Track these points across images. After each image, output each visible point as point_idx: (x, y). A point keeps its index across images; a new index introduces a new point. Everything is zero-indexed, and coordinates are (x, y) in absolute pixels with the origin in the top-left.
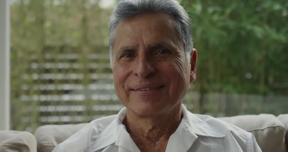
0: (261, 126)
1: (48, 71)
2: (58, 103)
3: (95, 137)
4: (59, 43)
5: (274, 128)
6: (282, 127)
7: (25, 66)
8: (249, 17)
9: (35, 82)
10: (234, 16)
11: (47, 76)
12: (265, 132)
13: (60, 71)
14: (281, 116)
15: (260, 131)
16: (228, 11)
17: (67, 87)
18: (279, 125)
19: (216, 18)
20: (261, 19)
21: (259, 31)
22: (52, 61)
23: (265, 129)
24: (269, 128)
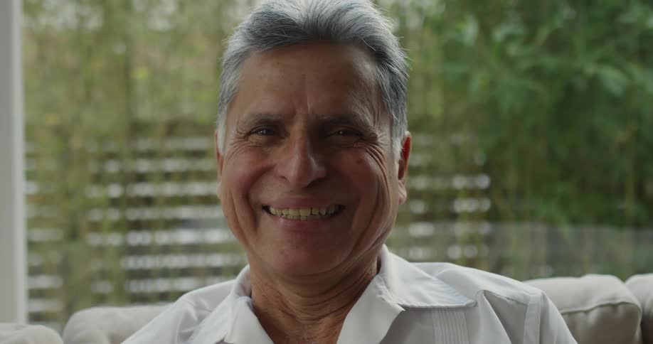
0: (584, 302)
1: (141, 178)
2: (167, 250)
3: (188, 330)
4: (164, 116)
5: (614, 307)
6: (634, 304)
7: (93, 167)
8: (593, 44)
9: (114, 203)
10: (557, 44)
11: (143, 190)
12: (593, 317)
13: (168, 176)
14: (636, 279)
15: (581, 315)
16: (544, 33)
17: (185, 212)
18: (627, 301)
19: (513, 50)
20: (621, 49)
21: (613, 79)
22: (150, 155)
23: (592, 310)
24: (601, 306)
